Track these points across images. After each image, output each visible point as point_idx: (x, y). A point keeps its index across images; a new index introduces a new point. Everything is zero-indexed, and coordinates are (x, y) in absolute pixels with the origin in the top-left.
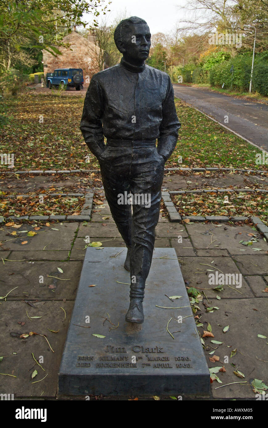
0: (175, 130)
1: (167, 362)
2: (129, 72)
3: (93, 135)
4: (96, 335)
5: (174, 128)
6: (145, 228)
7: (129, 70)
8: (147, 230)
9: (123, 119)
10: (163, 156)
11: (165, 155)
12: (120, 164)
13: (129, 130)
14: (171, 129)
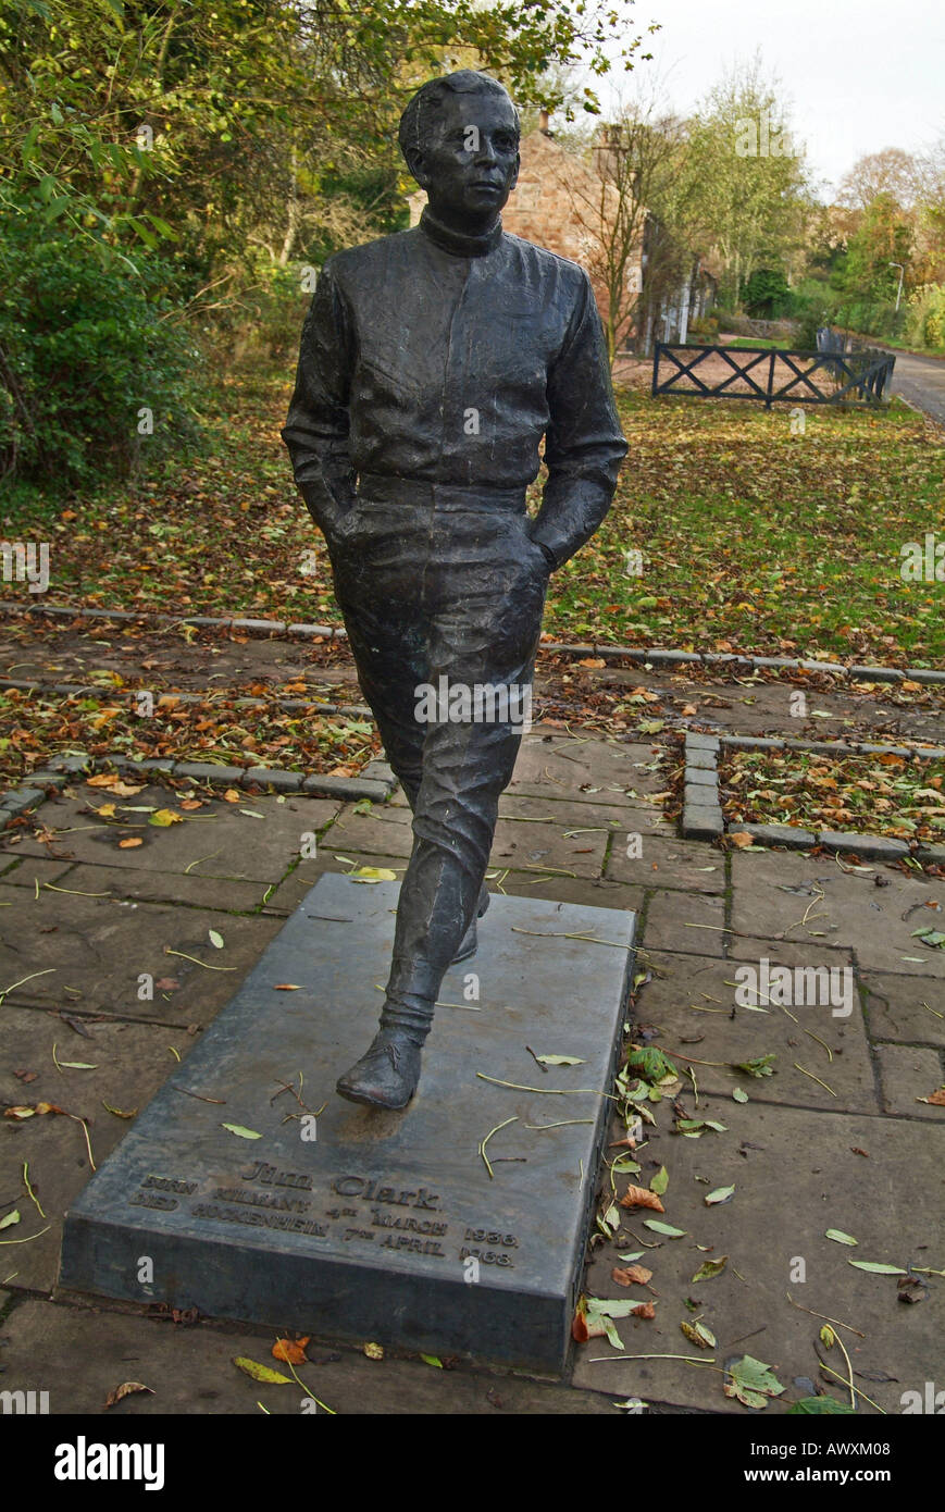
0: (603, 462)
1: (435, 1239)
2: (442, 253)
3: (320, 460)
4: (231, 1128)
5: (598, 457)
6: (456, 790)
7: (441, 248)
8: (462, 794)
9: (404, 408)
10: (544, 548)
11: (550, 545)
12: (390, 561)
13: (422, 447)
14: (588, 458)
